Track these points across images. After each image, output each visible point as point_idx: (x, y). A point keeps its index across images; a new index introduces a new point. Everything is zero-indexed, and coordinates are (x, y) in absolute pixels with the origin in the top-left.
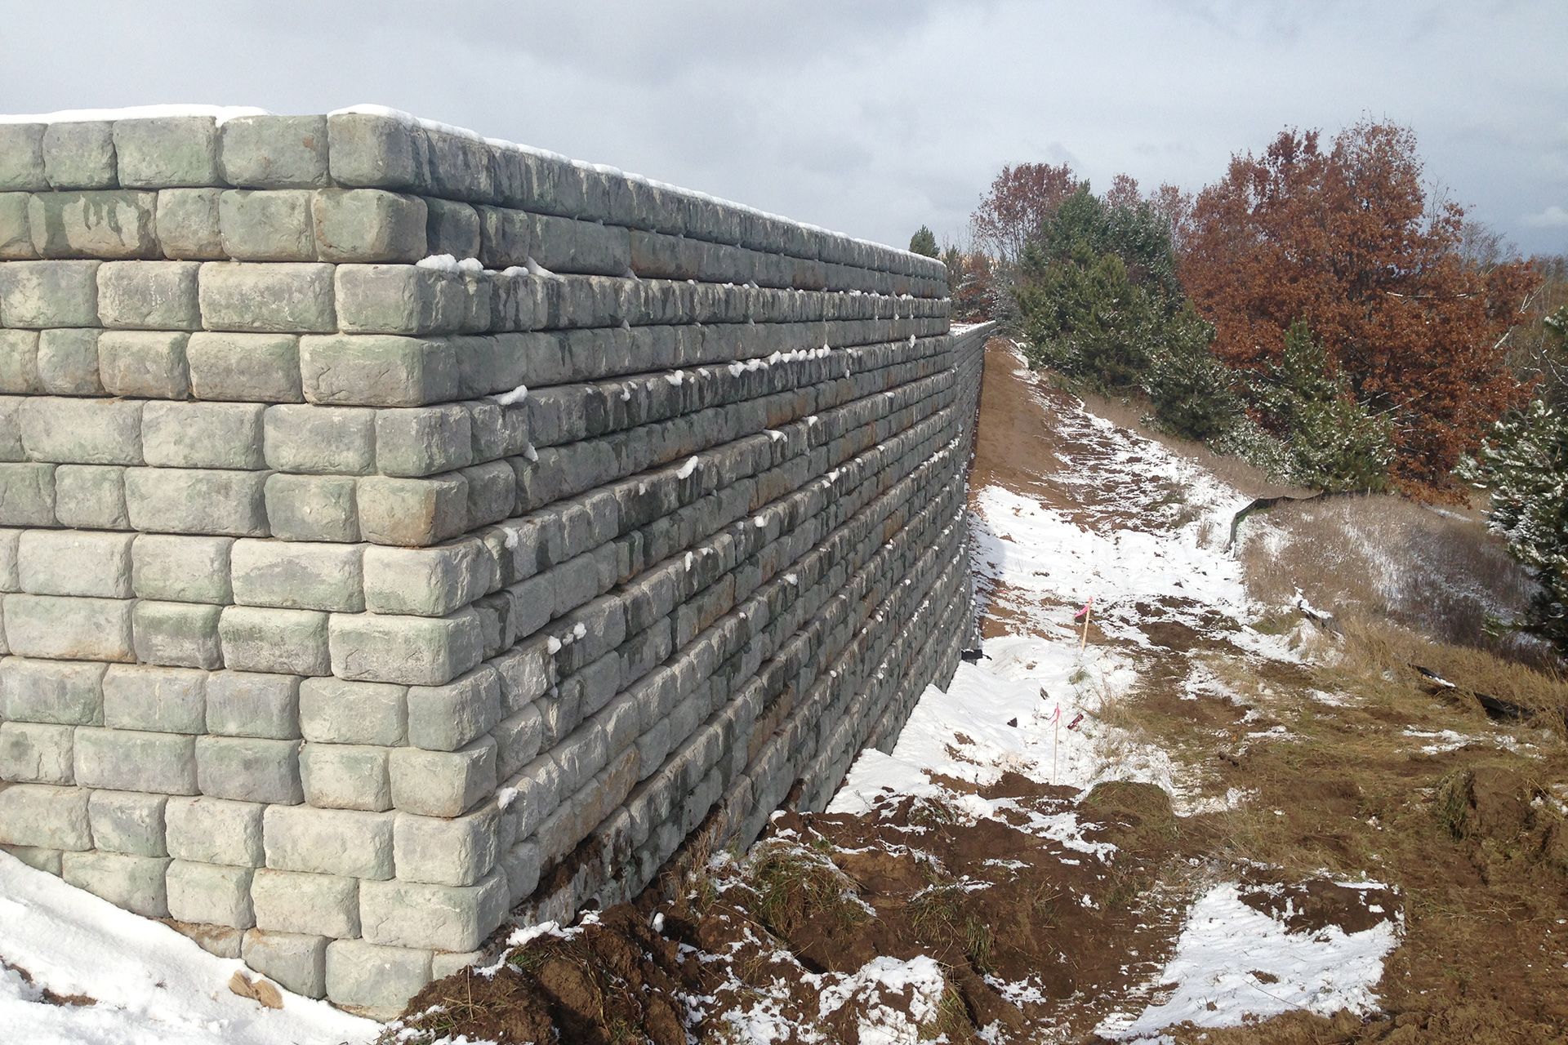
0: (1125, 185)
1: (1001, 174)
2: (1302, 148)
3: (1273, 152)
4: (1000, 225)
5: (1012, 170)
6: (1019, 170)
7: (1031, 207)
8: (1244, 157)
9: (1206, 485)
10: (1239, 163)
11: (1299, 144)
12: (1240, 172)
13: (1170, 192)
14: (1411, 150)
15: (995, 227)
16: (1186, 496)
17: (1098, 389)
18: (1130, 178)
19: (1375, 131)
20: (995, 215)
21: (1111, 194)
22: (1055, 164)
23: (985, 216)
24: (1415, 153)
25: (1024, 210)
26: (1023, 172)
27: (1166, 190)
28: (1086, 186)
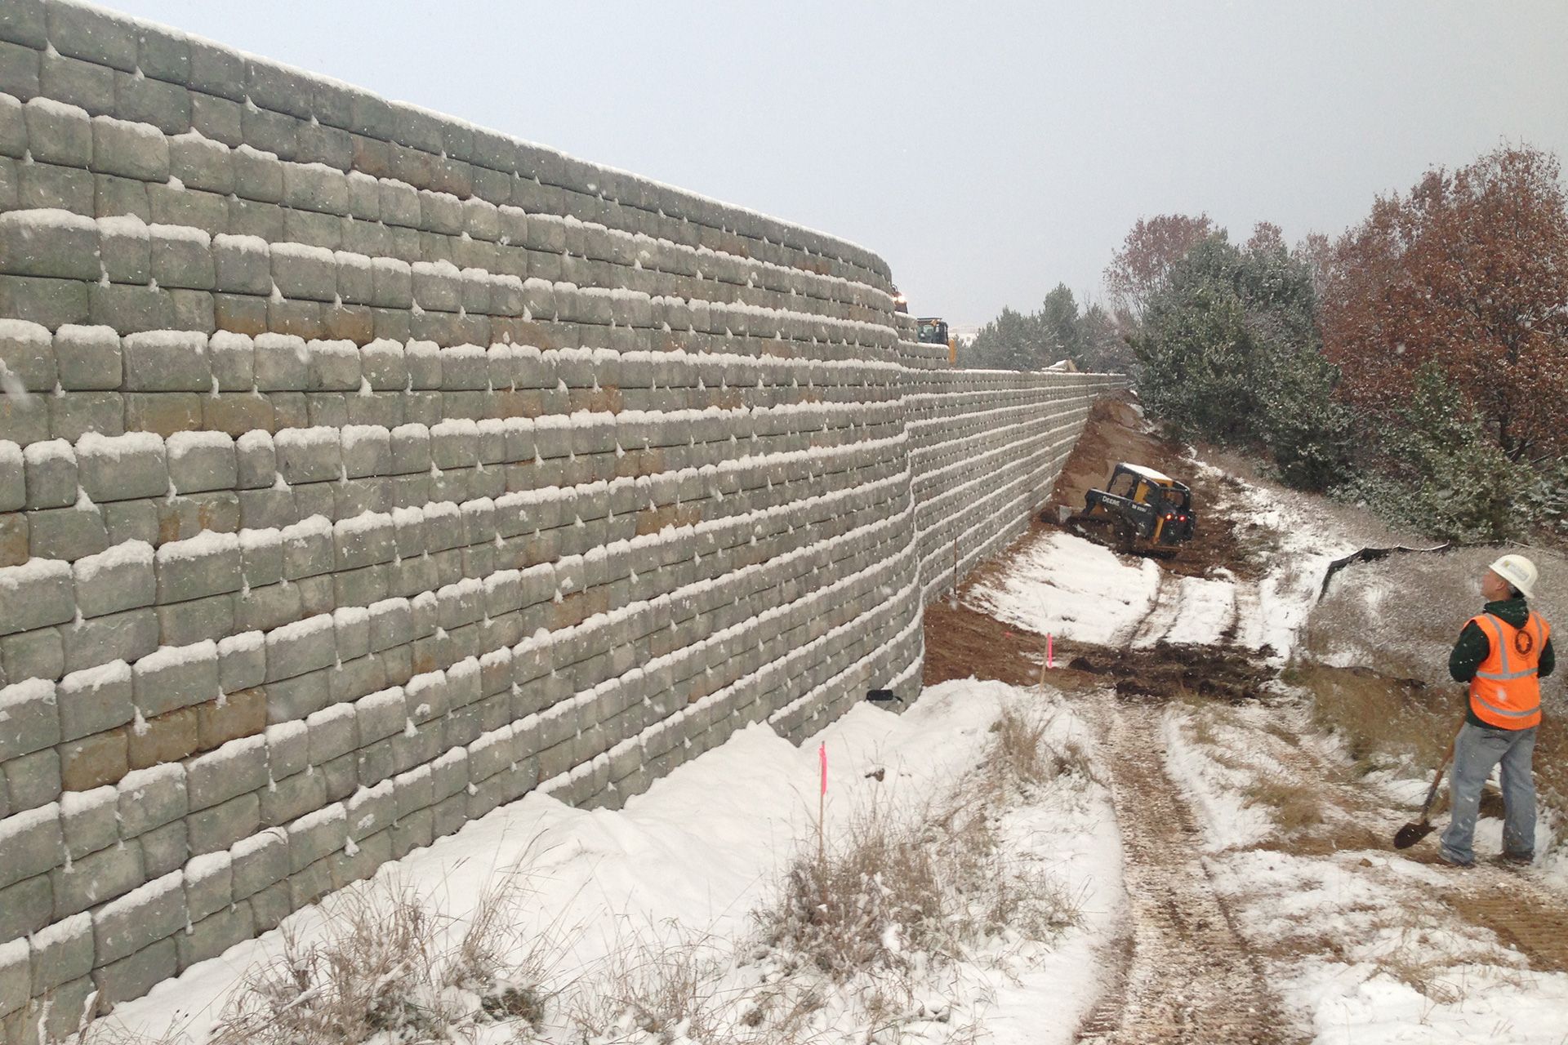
0: (1267, 233)
1: (1135, 228)
2: (1452, 188)
3: (1419, 195)
4: (1136, 280)
5: (1145, 224)
6: (1153, 223)
7: (1168, 260)
8: (1388, 198)
9: (1308, 533)
10: (1384, 202)
11: (1448, 183)
12: (1385, 214)
13: (1318, 241)
14: (1555, 176)
15: (1131, 283)
16: (1281, 543)
17: (1214, 438)
18: (1273, 225)
19: (1512, 157)
20: (1130, 270)
21: (1252, 243)
22: (1193, 214)
23: (1119, 271)
24: (1558, 180)
25: (1160, 264)
26: (1157, 225)
27: (1313, 240)
28: (1223, 235)
